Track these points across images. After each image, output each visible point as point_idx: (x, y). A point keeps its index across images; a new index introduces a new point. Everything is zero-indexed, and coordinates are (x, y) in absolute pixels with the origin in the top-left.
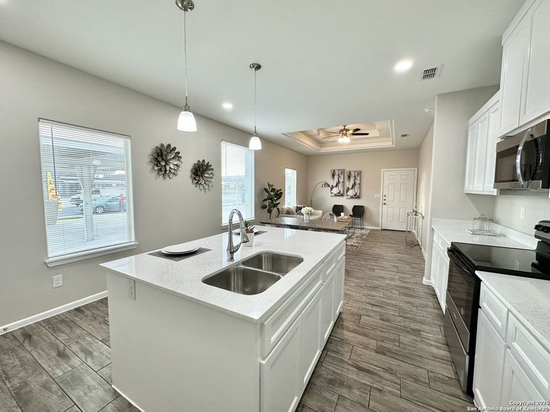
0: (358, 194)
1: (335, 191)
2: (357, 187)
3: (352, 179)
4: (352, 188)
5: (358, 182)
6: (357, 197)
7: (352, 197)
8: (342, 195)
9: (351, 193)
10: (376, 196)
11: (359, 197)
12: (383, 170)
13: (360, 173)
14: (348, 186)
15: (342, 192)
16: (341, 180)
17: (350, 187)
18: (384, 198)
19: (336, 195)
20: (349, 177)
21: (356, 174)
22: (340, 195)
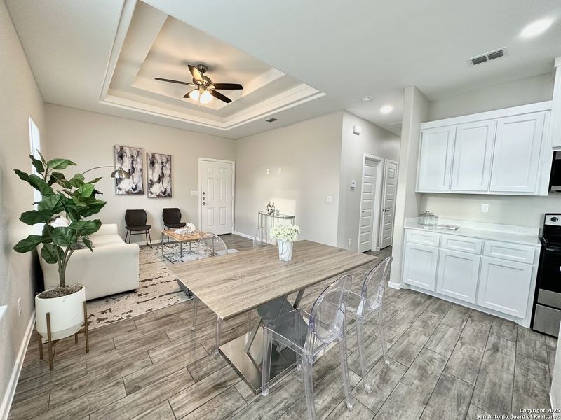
0: (168, 191)
1: (127, 184)
2: (166, 180)
3: (158, 167)
4: (159, 181)
5: (167, 172)
6: (166, 195)
7: (159, 196)
8: (141, 193)
9: (157, 189)
10: (193, 193)
11: (170, 196)
12: (200, 158)
13: (169, 159)
14: (150, 177)
15: (140, 187)
16: (138, 166)
17: (156, 179)
18: (203, 196)
19: (128, 193)
20: (153, 163)
21: (165, 159)
22: (136, 191)
